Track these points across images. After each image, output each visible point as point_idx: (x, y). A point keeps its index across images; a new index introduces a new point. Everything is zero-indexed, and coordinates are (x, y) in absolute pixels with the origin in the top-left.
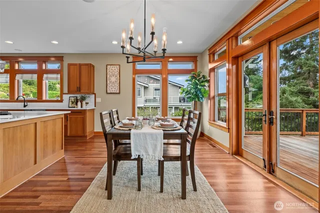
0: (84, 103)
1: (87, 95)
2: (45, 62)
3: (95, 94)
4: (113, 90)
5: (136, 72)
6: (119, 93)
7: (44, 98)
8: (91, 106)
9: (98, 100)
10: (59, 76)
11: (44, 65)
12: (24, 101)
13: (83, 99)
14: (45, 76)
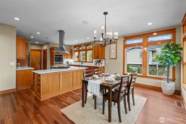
0: (100, 63)
1: (101, 60)
2: (88, 46)
3: (105, 59)
4: (113, 57)
5: (125, 46)
6: (116, 59)
7: (87, 61)
8: (103, 65)
9: (106, 62)
10: (92, 51)
11: (87, 47)
12: (82, 62)
13: (100, 61)
14: (88, 51)
